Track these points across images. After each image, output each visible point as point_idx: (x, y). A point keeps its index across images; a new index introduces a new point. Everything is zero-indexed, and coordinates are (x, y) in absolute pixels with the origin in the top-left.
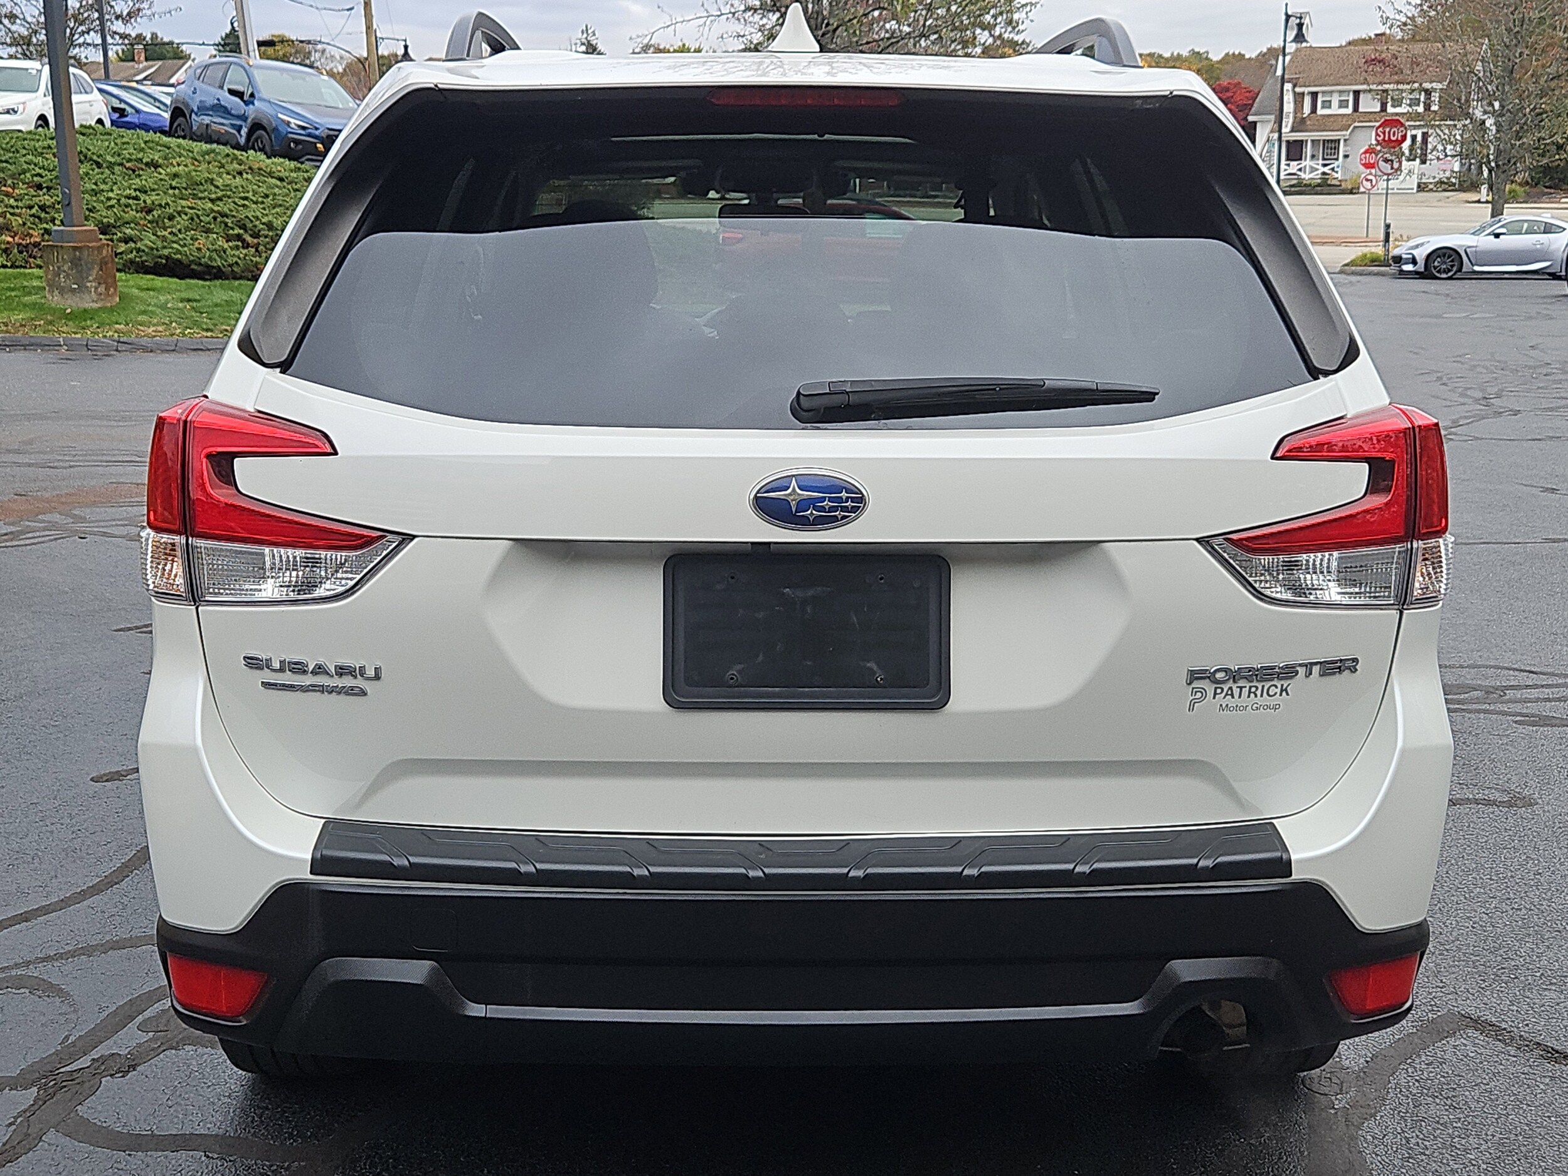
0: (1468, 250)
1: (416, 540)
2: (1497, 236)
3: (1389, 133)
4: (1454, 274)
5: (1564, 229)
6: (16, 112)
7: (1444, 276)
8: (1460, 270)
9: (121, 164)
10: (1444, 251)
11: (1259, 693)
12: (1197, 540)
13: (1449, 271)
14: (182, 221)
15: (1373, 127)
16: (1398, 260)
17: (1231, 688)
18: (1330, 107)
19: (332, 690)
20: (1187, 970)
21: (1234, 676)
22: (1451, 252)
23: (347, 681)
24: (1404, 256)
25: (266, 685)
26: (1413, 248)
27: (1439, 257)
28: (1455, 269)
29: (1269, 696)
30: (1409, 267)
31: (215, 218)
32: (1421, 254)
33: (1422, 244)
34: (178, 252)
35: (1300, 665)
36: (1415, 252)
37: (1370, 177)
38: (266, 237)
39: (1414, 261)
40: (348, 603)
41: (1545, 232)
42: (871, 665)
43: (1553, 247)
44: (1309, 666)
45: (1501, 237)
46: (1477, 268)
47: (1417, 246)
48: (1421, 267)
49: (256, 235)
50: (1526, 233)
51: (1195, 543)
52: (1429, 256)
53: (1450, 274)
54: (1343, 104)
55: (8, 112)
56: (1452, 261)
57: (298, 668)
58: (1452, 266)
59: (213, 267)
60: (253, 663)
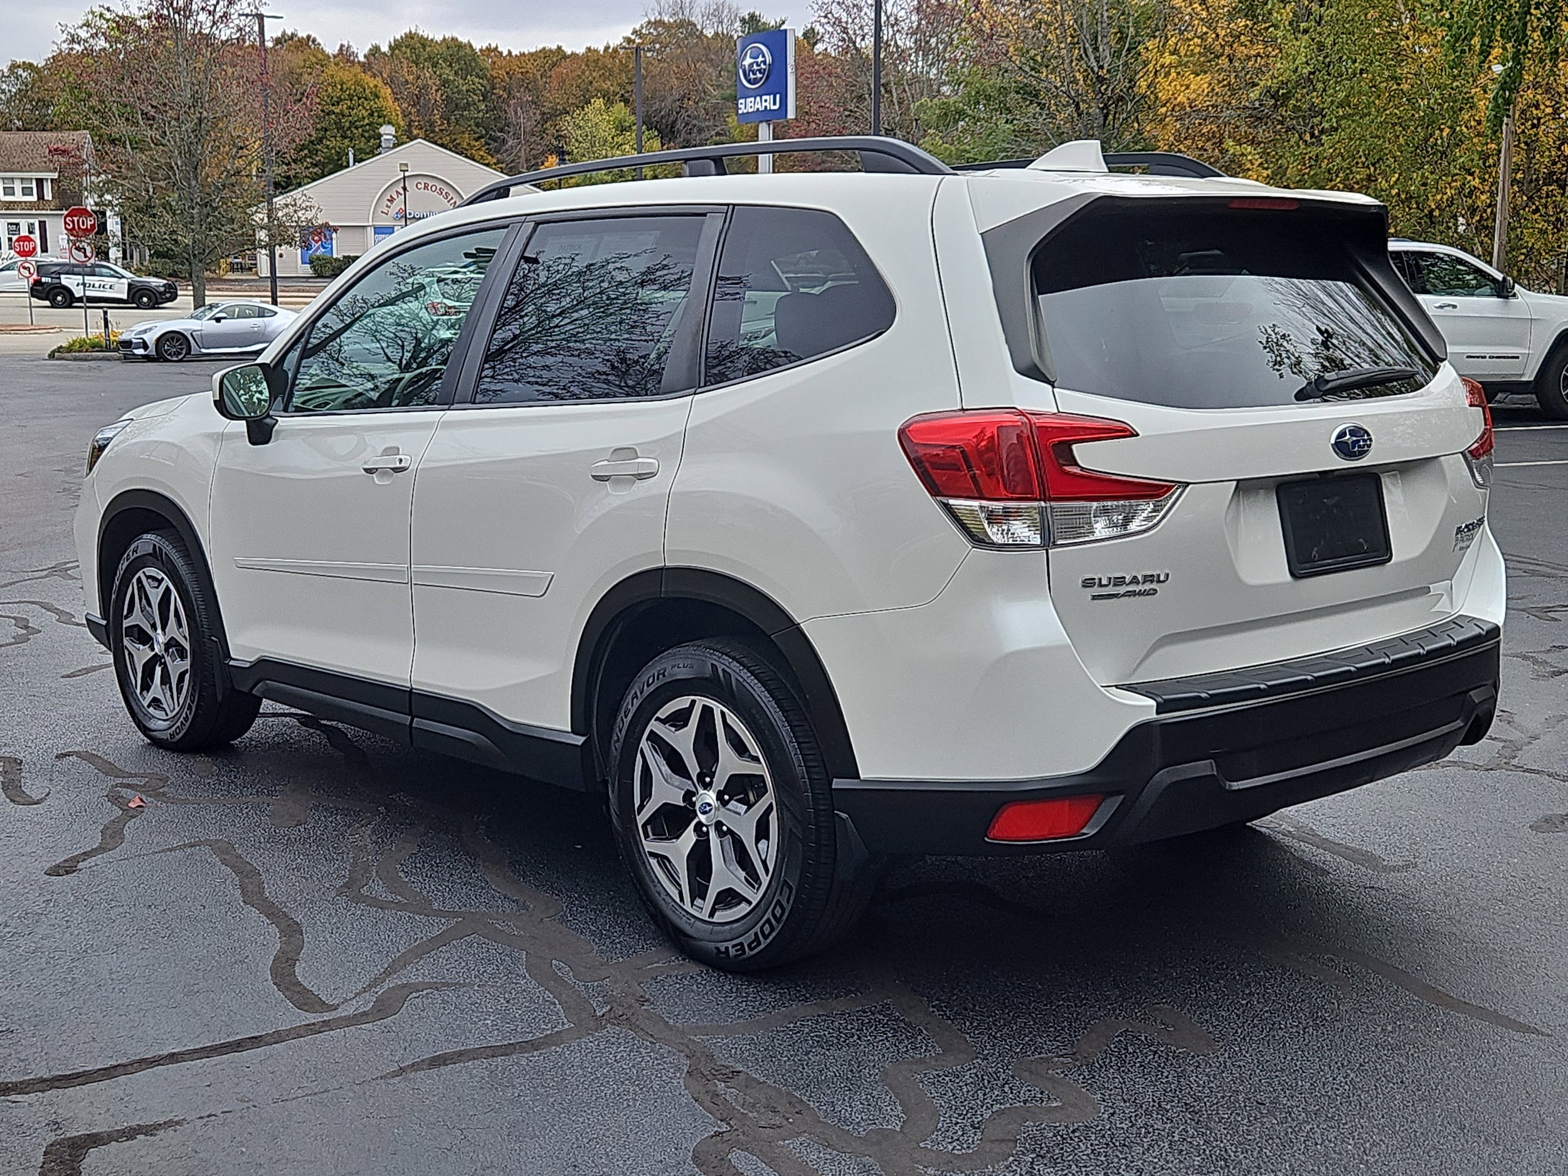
0: (194, 333)
1: (1190, 486)
2: (218, 320)
3: (78, 221)
4: (184, 357)
5: (276, 313)
7: (175, 359)
8: (189, 352)
10: (172, 335)
12: (1461, 452)
13: (180, 354)
15: (62, 215)
16: (127, 344)
18: (13, 194)
19: (1140, 593)
22: (179, 336)
23: (1148, 586)
24: (134, 341)
25: (1094, 598)
26: (140, 333)
27: (168, 340)
28: (184, 352)
30: (141, 352)
32: (151, 338)
33: (150, 329)
36: (145, 337)
37: (27, 265)
39: (145, 346)
40: (1156, 532)
41: (259, 317)
42: (1362, 540)
43: (269, 329)
45: (222, 321)
46: (204, 351)
47: (145, 331)
48: (152, 350)
50: (238, 317)
52: (158, 340)
53: (180, 357)
54: (26, 191)
56: (181, 344)
57: (1119, 581)
58: (182, 349)
60: (1088, 583)
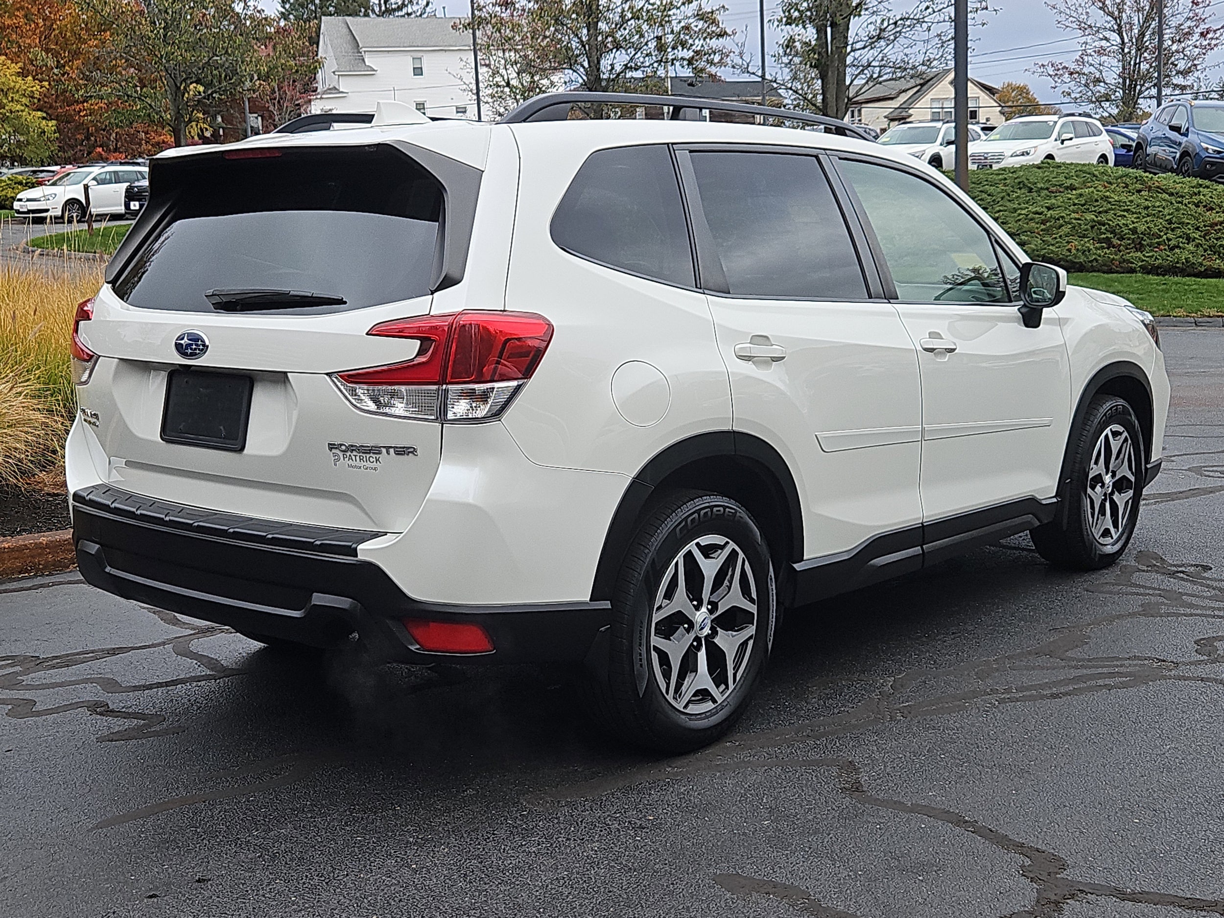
6: (1028, 154)
9: (1047, 189)
11: (365, 459)
12: (327, 374)
14: (1066, 229)
17: (350, 455)
20: (319, 599)
21: (352, 448)
23: (94, 420)
29: (370, 462)
31: (1092, 227)
34: (1053, 252)
35: (384, 447)
38: (1129, 240)
42: (222, 428)
44: (388, 448)
49: (1122, 238)
51: (325, 376)
55: (1023, 155)
59: (1077, 263)
